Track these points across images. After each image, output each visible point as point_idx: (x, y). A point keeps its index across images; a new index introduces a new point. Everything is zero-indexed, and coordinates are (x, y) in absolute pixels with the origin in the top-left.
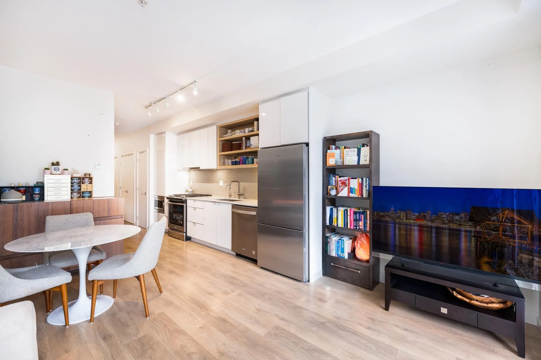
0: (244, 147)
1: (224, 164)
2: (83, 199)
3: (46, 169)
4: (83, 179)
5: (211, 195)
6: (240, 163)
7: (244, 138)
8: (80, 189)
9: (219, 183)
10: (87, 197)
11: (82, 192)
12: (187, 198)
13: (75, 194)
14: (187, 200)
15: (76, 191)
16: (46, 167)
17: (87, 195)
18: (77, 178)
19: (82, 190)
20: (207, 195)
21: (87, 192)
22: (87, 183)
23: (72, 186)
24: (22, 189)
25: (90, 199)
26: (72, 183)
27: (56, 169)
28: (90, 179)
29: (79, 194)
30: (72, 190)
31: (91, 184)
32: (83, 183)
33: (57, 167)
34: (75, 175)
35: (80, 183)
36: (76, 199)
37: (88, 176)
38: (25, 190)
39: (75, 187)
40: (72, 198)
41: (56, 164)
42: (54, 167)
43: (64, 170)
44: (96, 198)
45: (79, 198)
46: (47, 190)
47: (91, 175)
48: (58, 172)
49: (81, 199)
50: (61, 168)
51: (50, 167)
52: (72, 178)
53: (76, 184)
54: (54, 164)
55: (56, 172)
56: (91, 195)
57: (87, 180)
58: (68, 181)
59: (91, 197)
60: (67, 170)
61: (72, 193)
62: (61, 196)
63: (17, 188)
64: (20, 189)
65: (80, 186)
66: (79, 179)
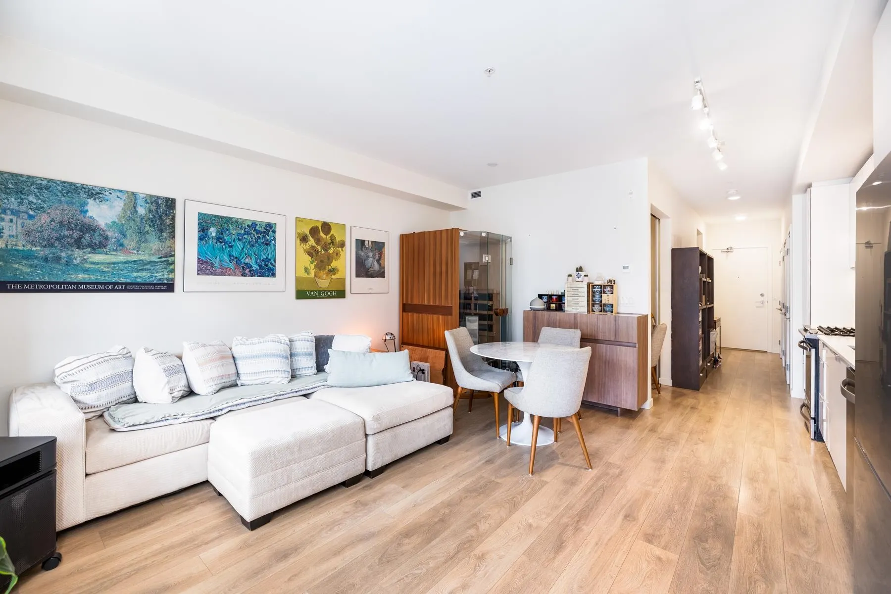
2: (605, 313)
3: (569, 276)
4: (605, 286)
8: (601, 302)
10: (608, 311)
11: (604, 304)
12: (820, 336)
13: (596, 307)
14: (818, 341)
15: (597, 302)
16: (568, 274)
17: (608, 308)
18: (598, 286)
19: (603, 302)
21: (608, 305)
22: (609, 293)
23: (594, 296)
24: (554, 297)
25: (612, 314)
26: (594, 292)
27: (578, 276)
28: (612, 287)
29: (601, 306)
30: (593, 301)
31: (612, 293)
32: (604, 293)
33: (580, 272)
34: (596, 283)
35: (601, 293)
36: (597, 313)
37: (610, 284)
38: (556, 299)
39: (597, 297)
40: (593, 311)
41: (580, 269)
42: (578, 273)
43: (585, 276)
44: (618, 313)
45: (601, 311)
46: (567, 299)
47: (613, 282)
48: (580, 279)
49: (602, 313)
50: (582, 274)
51: (574, 273)
52: (593, 287)
53: (597, 294)
54: (577, 270)
55: (578, 279)
56: (613, 309)
57: (609, 288)
58: (585, 290)
59: (612, 312)
60: (587, 276)
61: (593, 305)
62: (578, 308)
63: (550, 297)
64: (553, 297)
65: (601, 296)
66: (601, 288)
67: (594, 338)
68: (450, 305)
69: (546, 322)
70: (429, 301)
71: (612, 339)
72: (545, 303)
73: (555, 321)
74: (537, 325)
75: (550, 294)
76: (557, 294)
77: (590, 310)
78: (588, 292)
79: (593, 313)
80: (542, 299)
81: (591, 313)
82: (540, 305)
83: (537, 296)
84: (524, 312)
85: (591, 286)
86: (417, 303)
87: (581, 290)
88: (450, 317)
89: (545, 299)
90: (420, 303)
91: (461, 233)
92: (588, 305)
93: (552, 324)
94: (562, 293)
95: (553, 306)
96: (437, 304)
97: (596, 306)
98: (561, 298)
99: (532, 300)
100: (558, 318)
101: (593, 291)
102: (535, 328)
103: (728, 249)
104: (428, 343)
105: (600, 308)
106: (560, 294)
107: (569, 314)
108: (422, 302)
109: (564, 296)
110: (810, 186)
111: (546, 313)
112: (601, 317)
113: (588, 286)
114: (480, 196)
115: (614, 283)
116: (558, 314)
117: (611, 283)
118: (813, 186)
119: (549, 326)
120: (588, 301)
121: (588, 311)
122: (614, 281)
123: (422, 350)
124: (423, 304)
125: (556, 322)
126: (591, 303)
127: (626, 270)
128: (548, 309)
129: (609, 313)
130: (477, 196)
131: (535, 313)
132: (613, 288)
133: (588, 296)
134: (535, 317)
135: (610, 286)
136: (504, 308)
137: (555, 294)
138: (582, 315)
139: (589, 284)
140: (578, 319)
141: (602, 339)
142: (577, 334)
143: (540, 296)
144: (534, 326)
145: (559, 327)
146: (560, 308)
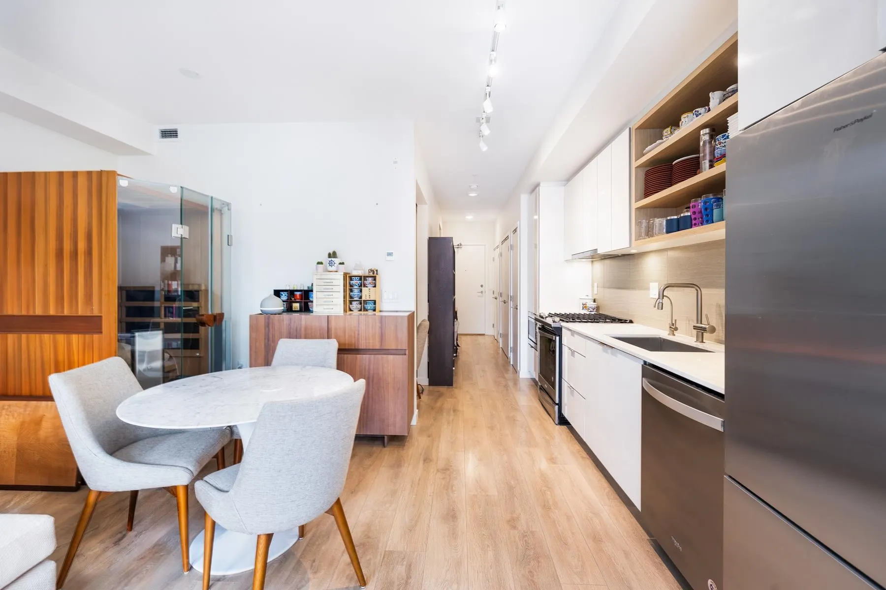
0: (706, 163)
1: (649, 232)
2: (365, 312)
3: (319, 263)
4: (365, 277)
5: (631, 322)
6: (694, 222)
7: (707, 130)
8: (361, 298)
9: (648, 289)
10: (369, 309)
11: (364, 301)
12: (563, 324)
13: (355, 305)
14: (561, 328)
15: (355, 299)
16: (318, 261)
17: (369, 306)
18: (356, 278)
19: (363, 298)
20: (621, 321)
21: (370, 302)
22: (370, 286)
23: (351, 291)
24: (298, 293)
25: (374, 313)
26: (351, 286)
27: (331, 264)
28: (375, 278)
29: (361, 304)
30: (351, 297)
31: (375, 287)
32: (365, 286)
33: (333, 259)
34: (355, 273)
35: (361, 286)
36: (356, 312)
37: (371, 274)
38: (301, 295)
39: (356, 292)
40: (351, 310)
41: (333, 255)
42: (330, 259)
43: (340, 264)
44: (380, 311)
45: (360, 310)
46: (315, 297)
47: (375, 272)
48: (333, 268)
49: (362, 313)
50: (337, 261)
51: (325, 259)
52: (351, 278)
53: (356, 287)
54: (330, 256)
55: (330, 268)
56: (375, 307)
57: (370, 280)
58: (341, 282)
59: (374, 310)
60: (343, 263)
61: (351, 303)
62: (331, 307)
63: (291, 293)
64: (296, 293)
65: (361, 291)
66: (361, 279)
67: (353, 348)
68: (96, 313)
69: (285, 330)
70: (46, 305)
71: (378, 347)
72: (284, 301)
73: (298, 328)
74: (271, 336)
75: (292, 288)
76: (302, 289)
77: (348, 309)
78: (345, 286)
79: (351, 312)
80: (279, 297)
81: (349, 313)
82: (277, 305)
83: (273, 293)
84: (251, 317)
85: (348, 277)
86: (16, 313)
87: (335, 282)
88: (96, 336)
89: (284, 297)
90: (24, 313)
91: (120, 181)
92: (345, 301)
93: (295, 334)
94: (308, 287)
95: (296, 306)
96: (66, 313)
97: (354, 303)
98: (306, 294)
99: (264, 299)
100: (303, 323)
101: (350, 283)
102: (268, 340)
103: (458, 245)
104: (30, 390)
105: (359, 306)
106: (306, 288)
107: (320, 316)
108: (28, 309)
109: (312, 291)
110: (538, 185)
111: (286, 316)
112: (363, 318)
113: (344, 277)
114: (176, 136)
115: (377, 274)
116: (304, 317)
117: (373, 274)
118: (541, 185)
119: (290, 336)
120: (345, 297)
121: (345, 311)
122: (377, 271)
123: (26, 405)
124: (31, 313)
125: (300, 330)
126: (349, 300)
127: (389, 258)
128: (289, 310)
129: (370, 313)
130: (171, 136)
131: (269, 318)
132: (375, 280)
133: (345, 291)
134: (268, 325)
135: (373, 276)
136: (217, 311)
137: (299, 289)
138: (337, 317)
139: (345, 275)
140: (333, 325)
141: (365, 348)
142: (333, 345)
143: (277, 293)
144: (267, 338)
145: (305, 338)
146: (306, 308)
